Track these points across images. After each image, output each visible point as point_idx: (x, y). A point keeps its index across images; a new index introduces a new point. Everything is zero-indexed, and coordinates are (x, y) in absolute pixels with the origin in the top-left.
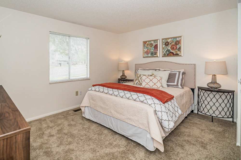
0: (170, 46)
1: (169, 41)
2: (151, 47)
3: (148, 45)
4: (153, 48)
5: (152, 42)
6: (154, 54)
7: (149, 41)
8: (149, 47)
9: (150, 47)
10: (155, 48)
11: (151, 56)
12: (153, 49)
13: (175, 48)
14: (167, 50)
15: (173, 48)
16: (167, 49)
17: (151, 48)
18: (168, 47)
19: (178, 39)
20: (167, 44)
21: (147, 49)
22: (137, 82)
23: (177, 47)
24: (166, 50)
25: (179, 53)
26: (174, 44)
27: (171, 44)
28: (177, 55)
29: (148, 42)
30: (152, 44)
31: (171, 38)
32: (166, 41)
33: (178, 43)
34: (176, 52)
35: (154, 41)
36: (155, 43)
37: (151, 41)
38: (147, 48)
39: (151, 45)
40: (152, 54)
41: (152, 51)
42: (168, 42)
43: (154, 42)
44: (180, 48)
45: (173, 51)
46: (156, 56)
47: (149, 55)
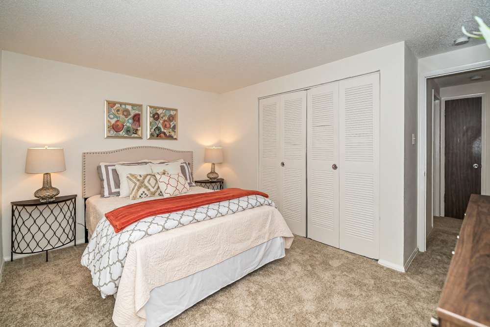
0: (161, 122)
1: (160, 112)
2: (126, 116)
3: (118, 111)
4: (130, 119)
5: (129, 108)
6: (132, 133)
7: (121, 104)
8: (121, 116)
9: (124, 117)
10: (134, 121)
11: (126, 135)
12: (131, 121)
13: (168, 126)
14: (157, 128)
15: (166, 125)
16: (156, 126)
17: (127, 119)
18: (157, 122)
19: (172, 113)
20: (156, 117)
21: (115, 119)
22: (144, 192)
23: (170, 125)
24: (154, 128)
25: (173, 134)
26: (166, 119)
27: (162, 118)
28: (170, 137)
29: (117, 105)
30: (127, 111)
31: (163, 109)
32: (155, 112)
33: (172, 118)
34: (170, 133)
35: (133, 105)
36: (134, 111)
37: (125, 104)
38: (115, 116)
39: (125, 113)
40: (128, 131)
41: (128, 124)
42: (157, 114)
43: (132, 108)
44: (174, 127)
45: (165, 131)
46: (136, 135)
47: (121, 133)
